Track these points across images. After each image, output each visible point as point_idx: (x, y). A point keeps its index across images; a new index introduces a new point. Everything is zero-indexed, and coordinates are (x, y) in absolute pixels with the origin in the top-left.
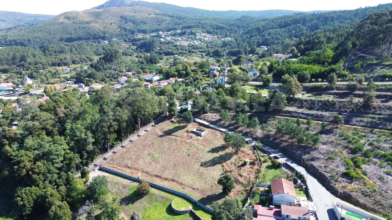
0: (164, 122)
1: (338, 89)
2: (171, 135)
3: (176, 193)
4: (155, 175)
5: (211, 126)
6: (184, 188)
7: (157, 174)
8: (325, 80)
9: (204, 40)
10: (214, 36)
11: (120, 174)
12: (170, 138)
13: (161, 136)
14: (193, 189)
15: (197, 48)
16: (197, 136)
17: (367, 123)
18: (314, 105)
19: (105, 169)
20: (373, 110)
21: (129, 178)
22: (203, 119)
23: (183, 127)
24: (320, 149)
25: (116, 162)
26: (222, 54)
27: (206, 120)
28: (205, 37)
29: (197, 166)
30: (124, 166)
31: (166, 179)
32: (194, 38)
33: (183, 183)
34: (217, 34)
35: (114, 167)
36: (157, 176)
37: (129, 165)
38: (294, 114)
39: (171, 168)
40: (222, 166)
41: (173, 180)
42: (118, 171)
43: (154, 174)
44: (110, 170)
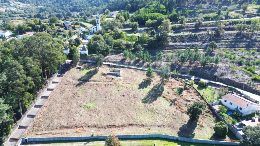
0: (69, 70)
1: (187, 27)
2: (89, 81)
3: (148, 137)
4: (107, 126)
5: (121, 66)
6: (150, 129)
7: (108, 124)
8: (174, 23)
9: (19, 7)
10: (27, 4)
11: (62, 139)
12: (90, 84)
13: (79, 85)
14: (158, 126)
15: (16, 13)
16: (117, 77)
17: (226, 45)
18: (184, 39)
19: (32, 140)
20: (222, 37)
21: (77, 139)
22: (107, 61)
23: (95, 72)
24: (219, 67)
25: (43, 127)
26: (44, 17)
27: (111, 61)
28: (19, 4)
29: (141, 104)
30: (58, 127)
31: (123, 126)
32: (9, 5)
33: (144, 124)
34: (29, 3)
35: (45, 134)
36: (110, 126)
37: (65, 125)
38: (176, 47)
39: (118, 113)
40: (162, 97)
41: (130, 125)
42: (56, 136)
43: (105, 125)
44: (43, 138)
